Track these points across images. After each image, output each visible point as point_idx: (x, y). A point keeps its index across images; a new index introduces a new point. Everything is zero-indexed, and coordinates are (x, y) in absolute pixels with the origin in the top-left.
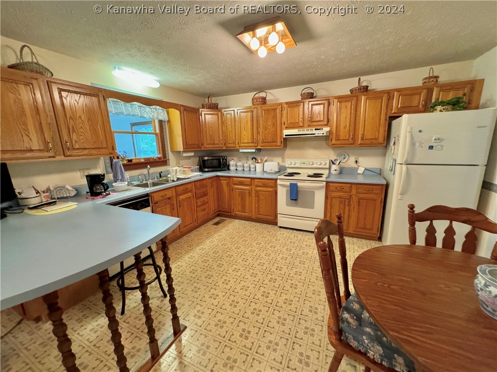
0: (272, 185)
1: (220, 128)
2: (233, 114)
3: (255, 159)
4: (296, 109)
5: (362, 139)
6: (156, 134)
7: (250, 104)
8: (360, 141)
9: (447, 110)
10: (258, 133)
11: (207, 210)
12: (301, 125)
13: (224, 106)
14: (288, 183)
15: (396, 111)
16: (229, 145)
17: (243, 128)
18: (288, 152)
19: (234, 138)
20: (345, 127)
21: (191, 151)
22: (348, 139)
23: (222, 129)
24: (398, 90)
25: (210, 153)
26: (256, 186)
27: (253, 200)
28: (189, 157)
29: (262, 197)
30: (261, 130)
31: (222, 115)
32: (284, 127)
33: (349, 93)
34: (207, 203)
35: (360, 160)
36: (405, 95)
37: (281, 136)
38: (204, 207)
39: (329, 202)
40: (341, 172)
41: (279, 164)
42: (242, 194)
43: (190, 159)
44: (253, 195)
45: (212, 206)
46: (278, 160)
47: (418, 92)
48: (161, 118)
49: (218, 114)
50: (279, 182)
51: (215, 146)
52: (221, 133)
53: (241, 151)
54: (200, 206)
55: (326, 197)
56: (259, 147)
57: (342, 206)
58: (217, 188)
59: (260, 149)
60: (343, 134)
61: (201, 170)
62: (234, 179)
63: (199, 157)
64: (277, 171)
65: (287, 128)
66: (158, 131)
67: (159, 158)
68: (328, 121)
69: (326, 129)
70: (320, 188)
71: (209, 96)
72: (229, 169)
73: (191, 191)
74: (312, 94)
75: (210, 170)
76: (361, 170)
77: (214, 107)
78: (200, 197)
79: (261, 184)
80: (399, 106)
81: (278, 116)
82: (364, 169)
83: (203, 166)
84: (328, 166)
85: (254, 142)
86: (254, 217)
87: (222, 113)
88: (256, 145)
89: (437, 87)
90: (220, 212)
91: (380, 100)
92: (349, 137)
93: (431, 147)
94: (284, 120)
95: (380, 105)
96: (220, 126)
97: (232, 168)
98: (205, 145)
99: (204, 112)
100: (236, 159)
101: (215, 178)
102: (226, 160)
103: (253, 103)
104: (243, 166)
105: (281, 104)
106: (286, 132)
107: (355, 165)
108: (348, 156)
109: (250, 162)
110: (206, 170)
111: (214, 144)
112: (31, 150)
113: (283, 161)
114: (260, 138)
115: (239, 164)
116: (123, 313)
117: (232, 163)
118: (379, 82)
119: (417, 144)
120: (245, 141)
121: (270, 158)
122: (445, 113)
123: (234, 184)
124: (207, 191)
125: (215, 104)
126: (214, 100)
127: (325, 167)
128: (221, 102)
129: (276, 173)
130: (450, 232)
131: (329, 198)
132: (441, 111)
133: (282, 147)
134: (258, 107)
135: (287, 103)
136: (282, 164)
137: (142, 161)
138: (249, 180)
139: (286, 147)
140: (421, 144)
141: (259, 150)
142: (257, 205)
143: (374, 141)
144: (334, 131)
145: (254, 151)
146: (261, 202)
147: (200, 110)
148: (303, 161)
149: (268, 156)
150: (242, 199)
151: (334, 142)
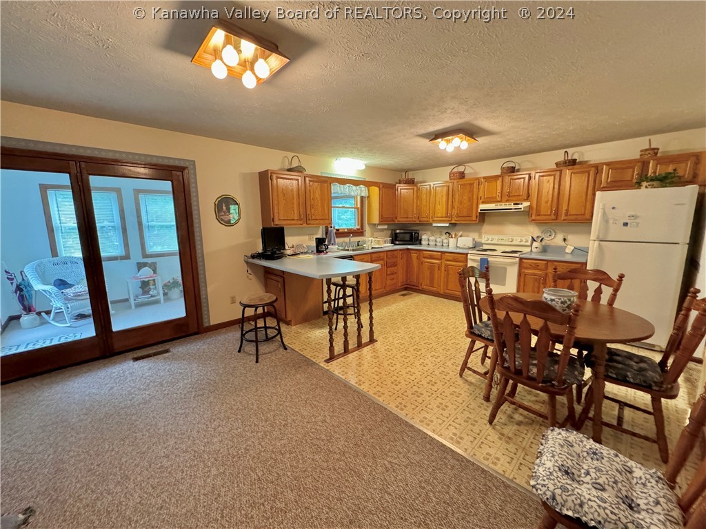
0: (463, 259)
1: (415, 202)
2: (428, 189)
3: (449, 233)
4: (494, 183)
5: (566, 214)
6: (358, 209)
7: (448, 179)
8: (563, 217)
9: (653, 187)
10: (453, 207)
11: (395, 280)
12: (499, 199)
13: (421, 180)
14: (479, 258)
15: (605, 186)
16: (422, 219)
17: (437, 203)
18: (486, 227)
19: (428, 212)
20: (547, 202)
21: (386, 224)
22: (550, 215)
23: (417, 203)
24: (608, 164)
25: (403, 226)
26: (446, 260)
27: (443, 276)
28: (382, 230)
29: (451, 272)
30: (456, 204)
31: (418, 189)
32: (480, 201)
33: (555, 167)
34: (396, 273)
35: (570, 237)
36: (616, 169)
37: (477, 211)
38: (393, 276)
39: (522, 279)
40: (545, 250)
41: (474, 239)
42: (431, 268)
43: (383, 231)
44: (443, 269)
45: (400, 278)
46: (475, 236)
47: (632, 165)
48: (363, 195)
49: (413, 189)
50: (469, 256)
51: (408, 219)
52: (415, 207)
53: (434, 225)
54: (389, 275)
55: (520, 275)
56: (453, 222)
57: (536, 284)
58: (407, 260)
59: (456, 224)
60: (545, 208)
61: (392, 242)
62: (424, 252)
63: (392, 230)
64: (471, 246)
65: (483, 203)
66: (359, 206)
67: (358, 229)
68: (528, 195)
69: (527, 204)
70: (512, 264)
71: (406, 171)
72: (421, 244)
73: (383, 259)
74: (513, 168)
75: (401, 243)
76: (569, 249)
77: (411, 182)
78: (390, 267)
79: (451, 258)
80: (609, 180)
81: (475, 190)
82: (573, 248)
83: (395, 239)
84: (529, 243)
85: (448, 216)
86: (442, 292)
87: (417, 187)
88: (450, 219)
89: (653, 160)
90: (409, 286)
91: (587, 174)
92: (551, 211)
93: (626, 224)
94: (481, 194)
95: (586, 179)
96: (415, 200)
97: (423, 242)
98: (399, 219)
99: (400, 187)
100: (429, 233)
101: (405, 251)
102: (418, 234)
103: (450, 177)
104: (436, 241)
105: (478, 179)
106: (482, 207)
107: (562, 244)
108: (555, 232)
109: (444, 237)
110: (397, 242)
111: (407, 218)
112: (294, 220)
113: (480, 236)
114: (455, 212)
115: (432, 238)
116: (336, 329)
117: (424, 237)
118: (594, 154)
119: (611, 221)
120: (439, 215)
121: (465, 233)
122: (650, 190)
123: (424, 258)
124: (397, 262)
125: (411, 179)
126: (410, 175)
127: (526, 244)
128: (418, 176)
129: (470, 248)
130: (598, 292)
131: (522, 276)
132: (646, 187)
133: (477, 222)
134: (455, 181)
135: (484, 178)
136: (477, 239)
137: (346, 230)
138: (439, 253)
139: (484, 222)
140: (615, 220)
141: (454, 225)
142: (445, 280)
143: (580, 217)
144: (535, 206)
145: (447, 225)
146: (450, 276)
147: (397, 185)
148: (501, 238)
149: (464, 231)
150: (430, 273)
151: (534, 217)
